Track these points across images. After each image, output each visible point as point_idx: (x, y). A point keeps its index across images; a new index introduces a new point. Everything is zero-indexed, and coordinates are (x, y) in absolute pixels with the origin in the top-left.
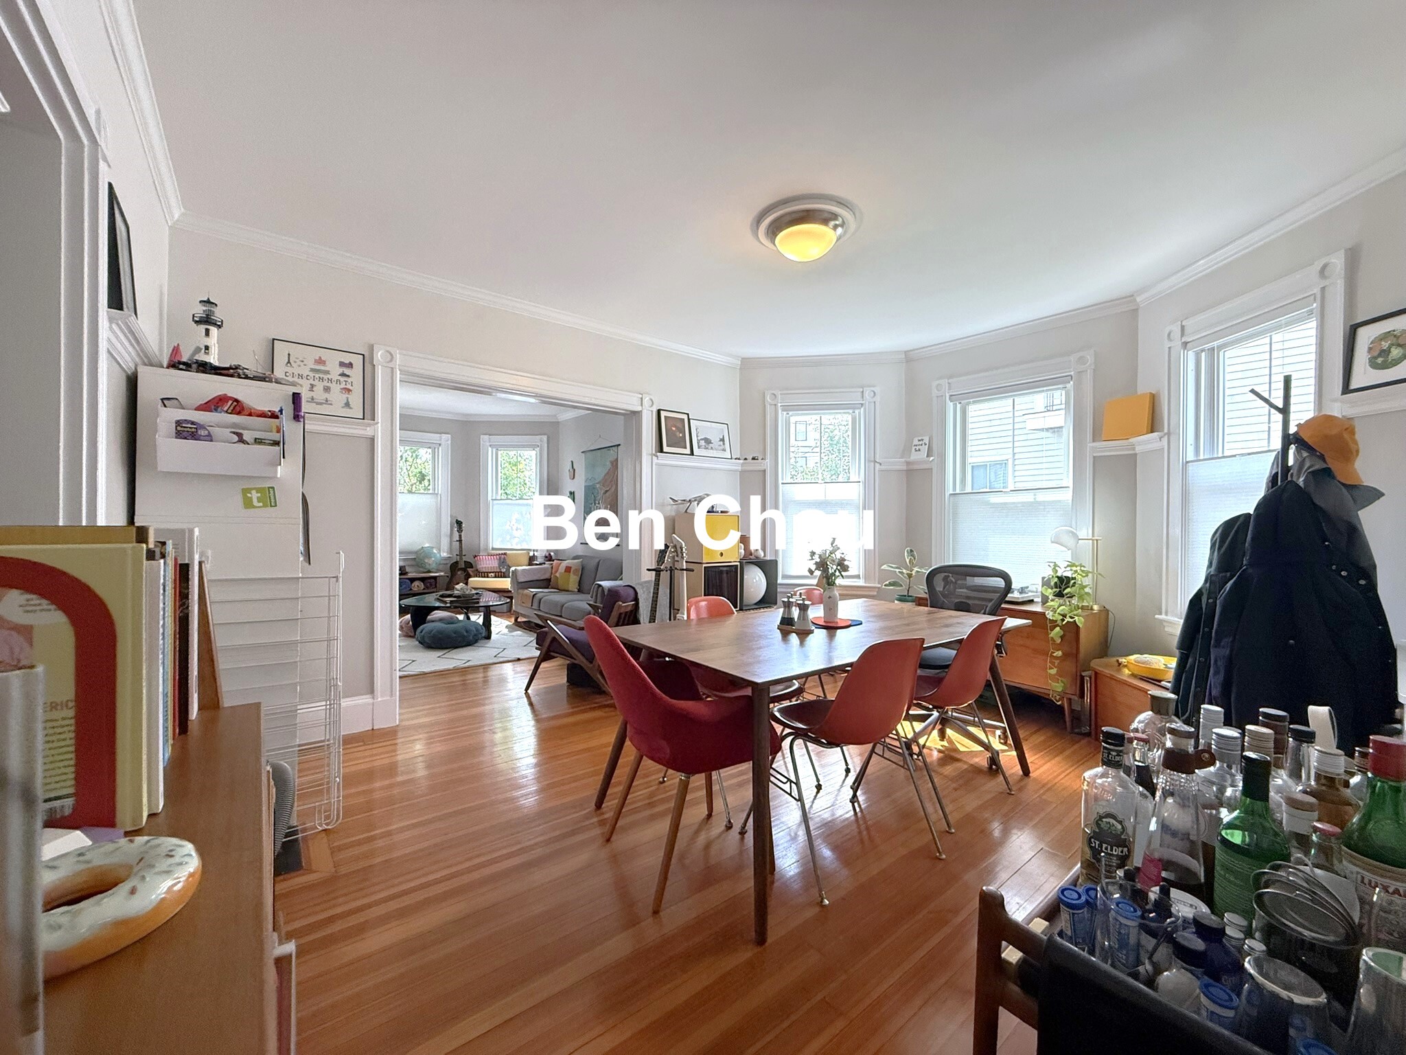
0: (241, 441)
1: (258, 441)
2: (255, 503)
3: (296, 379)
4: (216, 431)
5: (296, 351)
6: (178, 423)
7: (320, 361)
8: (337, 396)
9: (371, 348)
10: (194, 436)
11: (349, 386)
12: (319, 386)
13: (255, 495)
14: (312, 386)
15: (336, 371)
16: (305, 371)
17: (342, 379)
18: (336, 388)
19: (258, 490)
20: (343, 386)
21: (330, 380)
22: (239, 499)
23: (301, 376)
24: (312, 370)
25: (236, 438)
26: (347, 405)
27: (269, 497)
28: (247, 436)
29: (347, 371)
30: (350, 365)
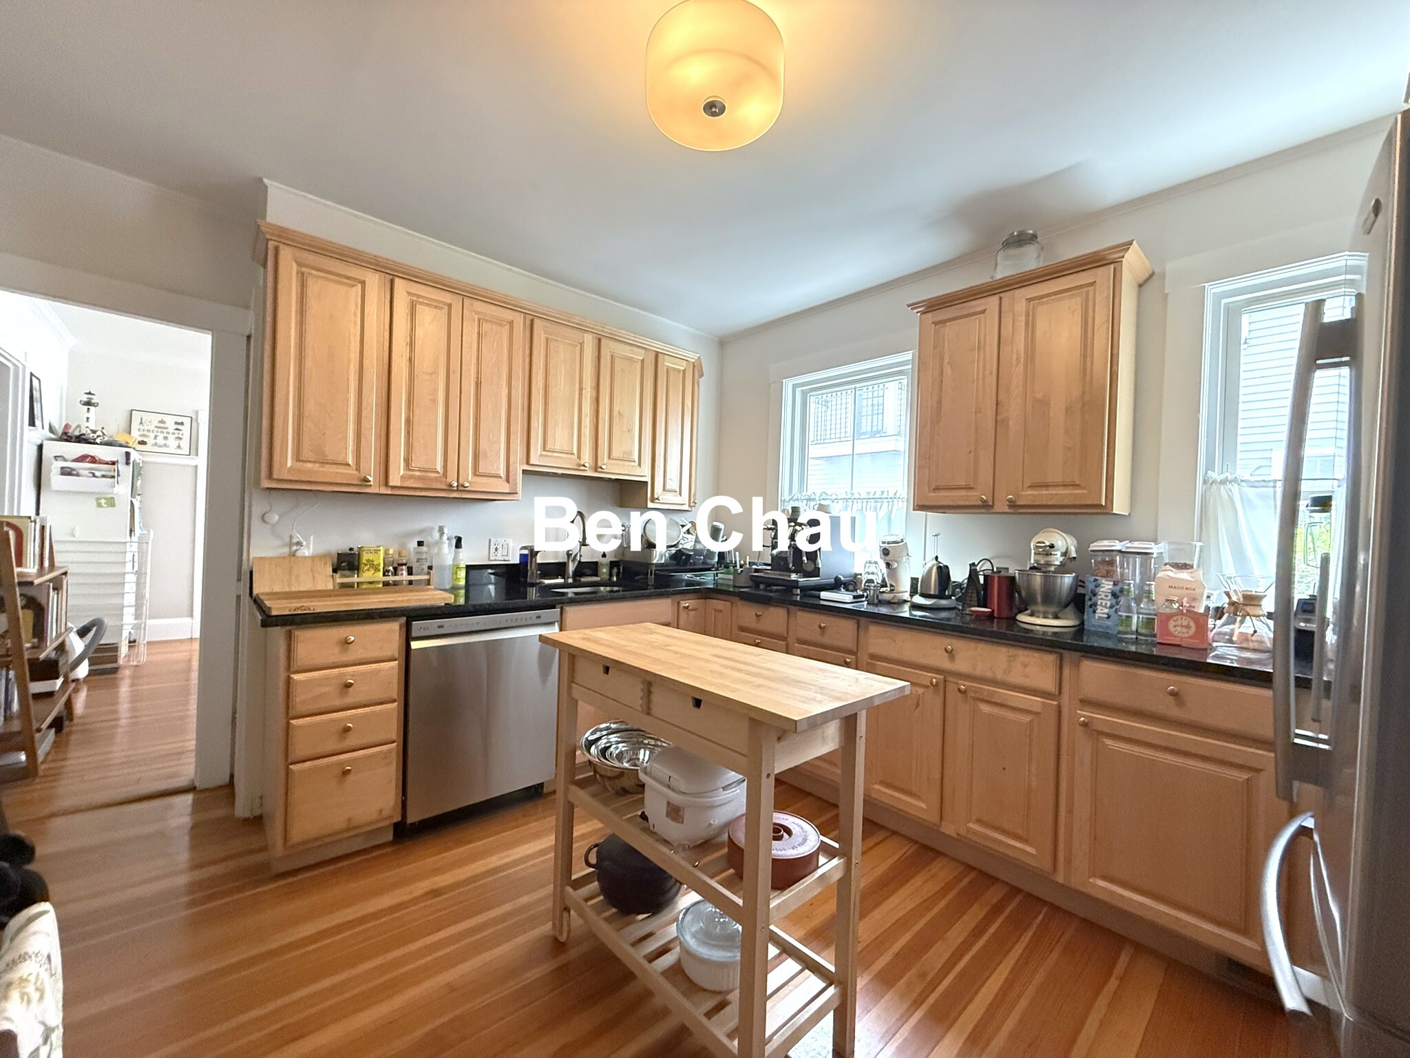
0: (94, 476)
1: (103, 476)
2: (103, 505)
3: (145, 433)
4: (81, 472)
5: (146, 417)
6: (62, 468)
7: (162, 422)
8: (172, 442)
9: (197, 413)
10: (70, 474)
11: (180, 436)
12: (161, 437)
13: (103, 501)
14: (156, 436)
15: (171, 426)
16: (152, 428)
17: (176, 432)
18: (171, 437)
19: (105, 499)
20: (177, 435)
21: (168, 433)
22: (95, 503)
23: (149, 431)
24: (156, 427)
25: (91, 475)
26: (179, 447)
27: (111, 502)
28: (97, 474)
29: (179, 427)
30: (182, 424)
